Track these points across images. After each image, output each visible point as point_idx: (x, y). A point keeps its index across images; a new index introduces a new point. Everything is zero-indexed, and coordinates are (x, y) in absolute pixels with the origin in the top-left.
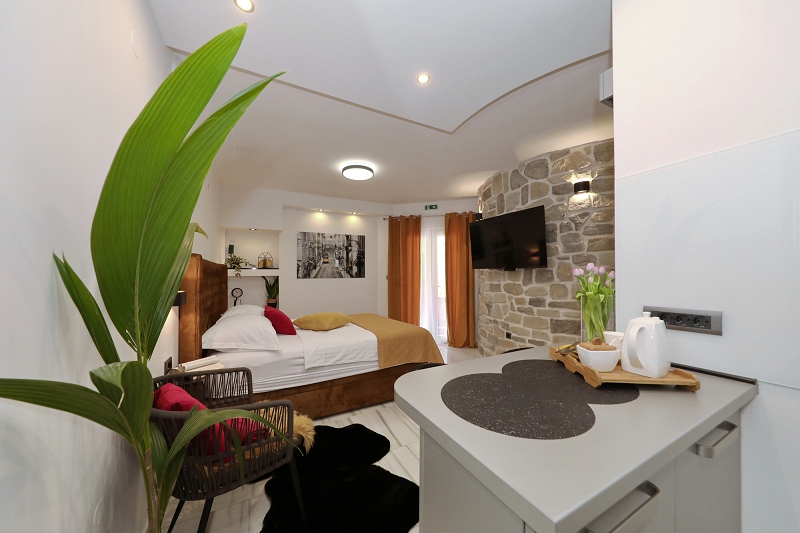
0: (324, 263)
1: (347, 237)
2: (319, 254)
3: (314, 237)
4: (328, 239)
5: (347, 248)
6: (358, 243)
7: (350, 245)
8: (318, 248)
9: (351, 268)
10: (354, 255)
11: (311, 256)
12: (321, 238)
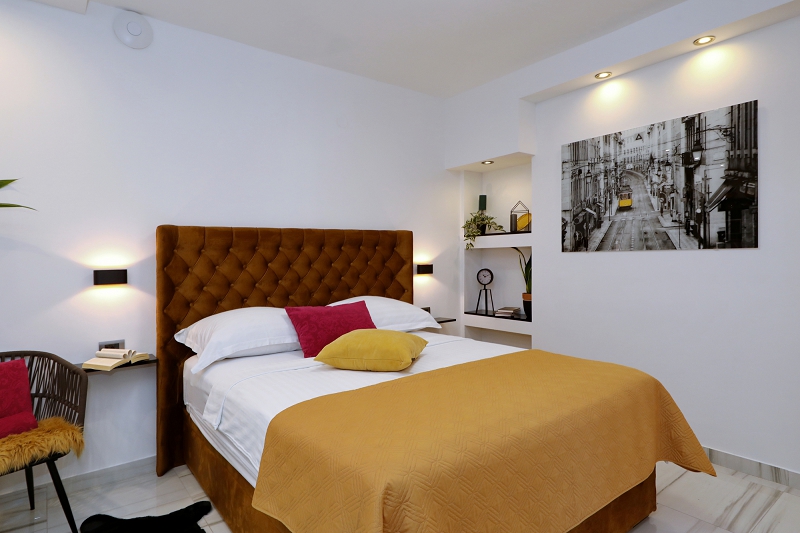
0: (621, 209)
1: (689, 123)
2: (608, 190)
3: (596, 148)
4: (630, 144)
5: (687, 158)
6: (729, 133)
7: (699, 146)
8: (606, 172)
9: (703, 218)
10: (713, 176)
11: (590, 197)
12: (612, 149)
